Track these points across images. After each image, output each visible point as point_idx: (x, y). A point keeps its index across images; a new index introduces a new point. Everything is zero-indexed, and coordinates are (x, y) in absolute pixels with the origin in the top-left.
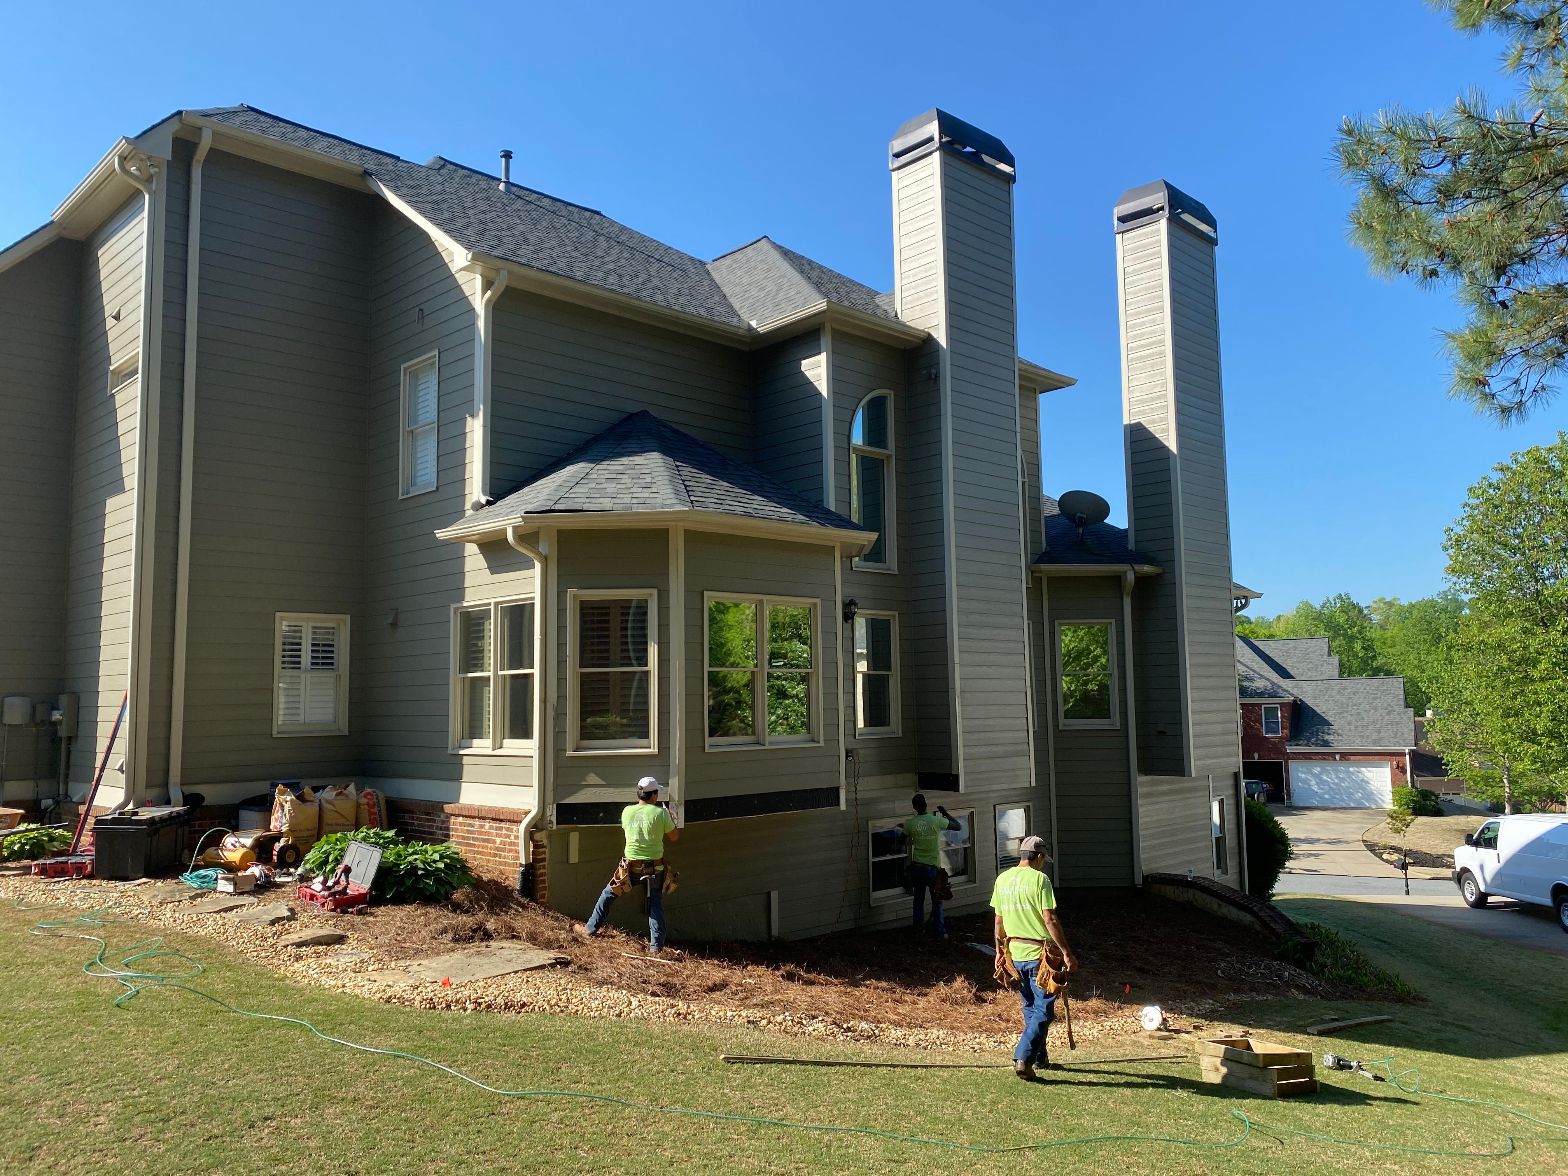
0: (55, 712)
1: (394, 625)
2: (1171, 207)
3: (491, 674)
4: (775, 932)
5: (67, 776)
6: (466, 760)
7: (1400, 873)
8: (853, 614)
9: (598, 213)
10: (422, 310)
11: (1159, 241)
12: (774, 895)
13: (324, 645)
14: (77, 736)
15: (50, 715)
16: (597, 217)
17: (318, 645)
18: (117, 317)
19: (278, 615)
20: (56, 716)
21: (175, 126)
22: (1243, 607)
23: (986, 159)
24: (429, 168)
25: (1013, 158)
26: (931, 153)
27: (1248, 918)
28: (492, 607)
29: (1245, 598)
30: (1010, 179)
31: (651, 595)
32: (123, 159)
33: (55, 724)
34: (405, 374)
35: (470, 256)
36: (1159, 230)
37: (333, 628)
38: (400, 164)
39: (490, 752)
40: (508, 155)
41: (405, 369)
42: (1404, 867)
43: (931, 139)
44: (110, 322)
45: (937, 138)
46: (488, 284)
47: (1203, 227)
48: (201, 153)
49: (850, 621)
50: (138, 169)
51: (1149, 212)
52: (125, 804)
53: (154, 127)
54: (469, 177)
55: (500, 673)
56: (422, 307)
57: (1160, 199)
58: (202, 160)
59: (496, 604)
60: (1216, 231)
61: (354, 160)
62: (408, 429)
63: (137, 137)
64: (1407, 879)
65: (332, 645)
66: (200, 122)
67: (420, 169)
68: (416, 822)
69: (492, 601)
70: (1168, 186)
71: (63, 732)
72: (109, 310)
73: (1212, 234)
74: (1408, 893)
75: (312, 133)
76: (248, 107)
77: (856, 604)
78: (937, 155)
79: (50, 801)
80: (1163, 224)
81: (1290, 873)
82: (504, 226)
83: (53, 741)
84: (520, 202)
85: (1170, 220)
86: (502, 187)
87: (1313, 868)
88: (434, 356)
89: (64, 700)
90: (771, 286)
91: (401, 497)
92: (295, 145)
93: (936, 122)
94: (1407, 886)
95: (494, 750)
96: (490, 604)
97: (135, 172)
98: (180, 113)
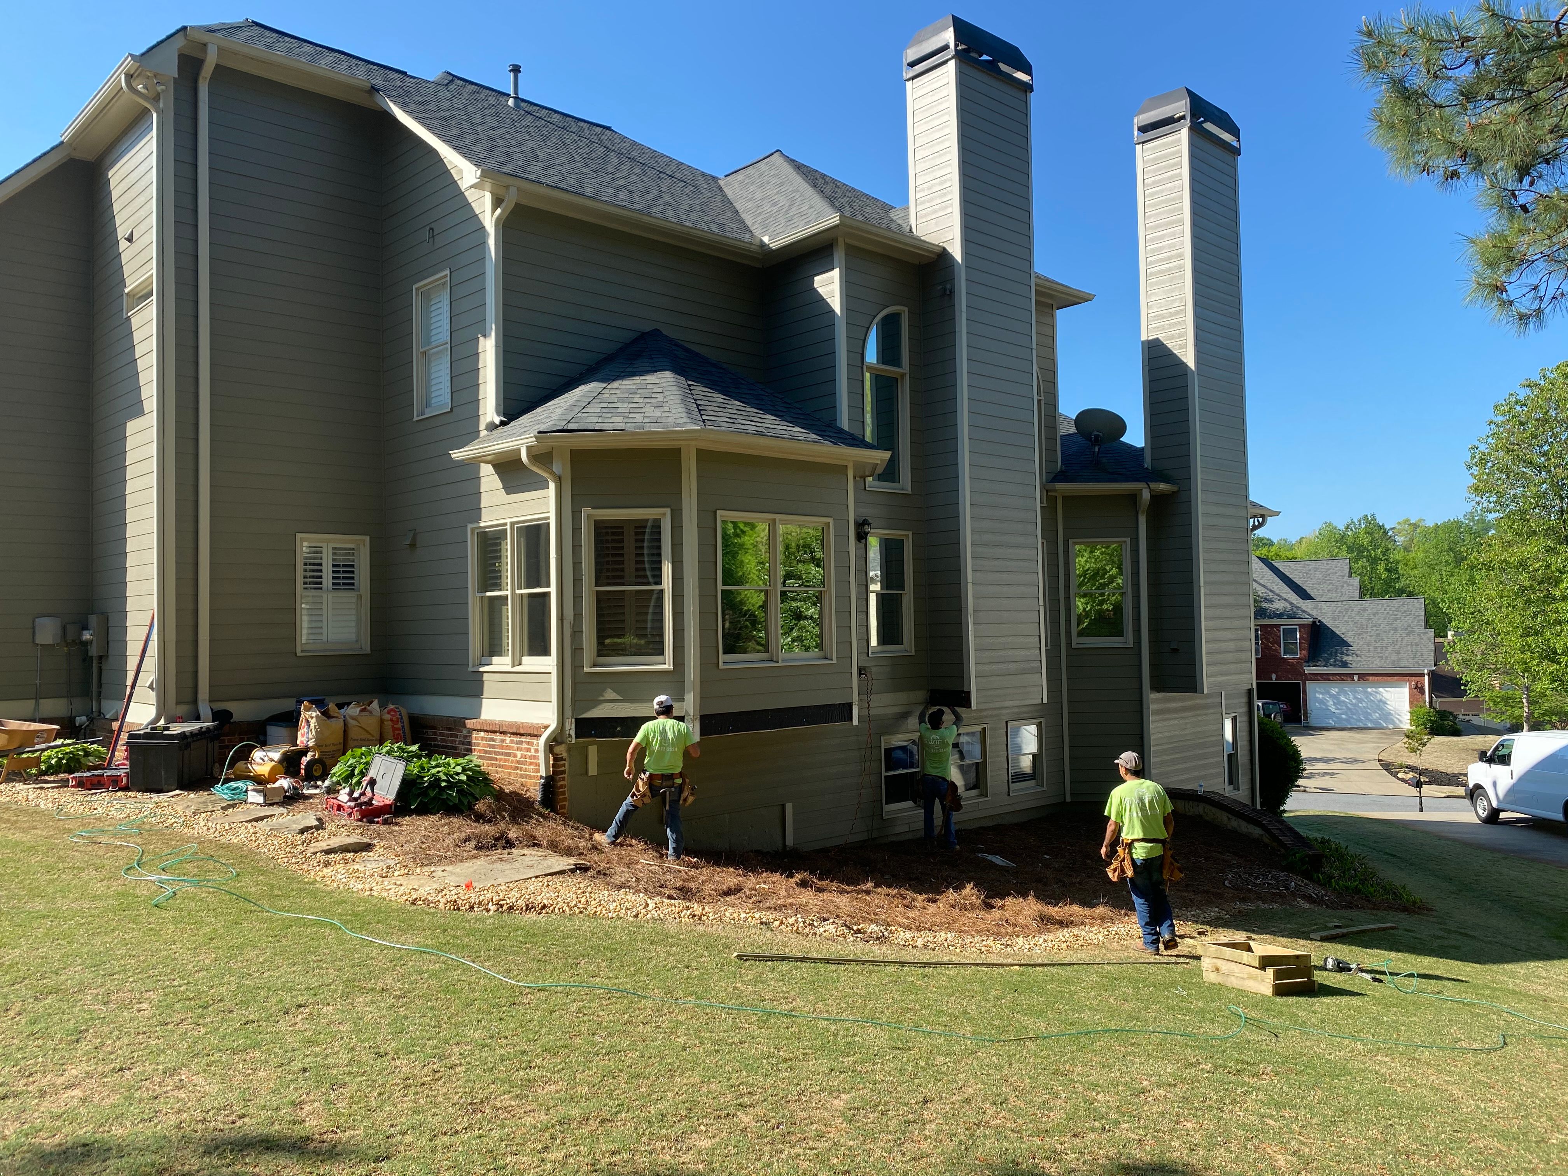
0: (85, 632)
1: (413, 545)
2: (1192, 116)
3: (509, 593)
4: (790, 842)
5: (99, 694)
6: (486, 677)
7: (1414, 791)
8: (867, 534)
9: (609, 128)
10: (432, 229)
11: (1180, 151)
12: (789, 807)
13: (344, 566)
14: (108, 656)
15: (80, 635)
16: (608, 133)
17: (338, 566)
18: (130, 239)
19: (299, 535)
20: (87, 636)
21: (180, 42)
22: (1261, 525)
23: (1003, 67)
24: (437, 84)
25: (1031, 66)
26: (945, 62)
27: (1257, 831)
28: (508, 527)
29: (1262, 516)
30: (1027, 88)
31: (664, 514)
32: (129, 77)
33: (86, 643)
34: (417, 295)
35: (479, 172)
36: (1180, 139)
37: (353, 549)
38: (407, 79)
39: (509, 668)
40: (516, 70)
41: (417, 289)
42: (1419, 785)
43: (946, 47)
44: (123, 244)
45: (952, 45)
46: (497, 202)
47: (1226, 137)
48: (207, 70)
49: (863, 541)
50: (145, 87)
51: (1170, 121)
52: (157, 719)
53: (159, 44)
54: (478, 93)
55: (518, 592)
56: (432, 226)
57: (1181, 107)
58: (209, 77)
59: (513, 524)
60: (1239, 141)
61: (361, 75)
62: (421, 350)
63: (143, 54)
64: (1421, 797)
65: (353, 566)
66: (206, 38)
67: (428, 85)
68: (439, 738)
69: (508, 521)
70: (1190, 93)
71: (94, 651)
72: (122, 232)
73: (1235, 144)
74: (1421, 810)
75: (318, 48)
76: (253, 22)
77: (869, 524)
78: (952, 64)
79: (84, 718)
80: (1184, 134)
81: (1304, 791)
82: (513, 142)
83: (84, 660)
84: (530, 118)
85: (1191, 129)
86: (511, 102)
87: (1328, 787)
88: (446, 276)
89: (93, 620)
90: (783, 201)
91: (415, 419)
92: (301, 60)
93: (951, 29)
94: (1421, 804)
95: (513, 667)
96: (505, 524)
97: (143, 90)
98: (184, 28)
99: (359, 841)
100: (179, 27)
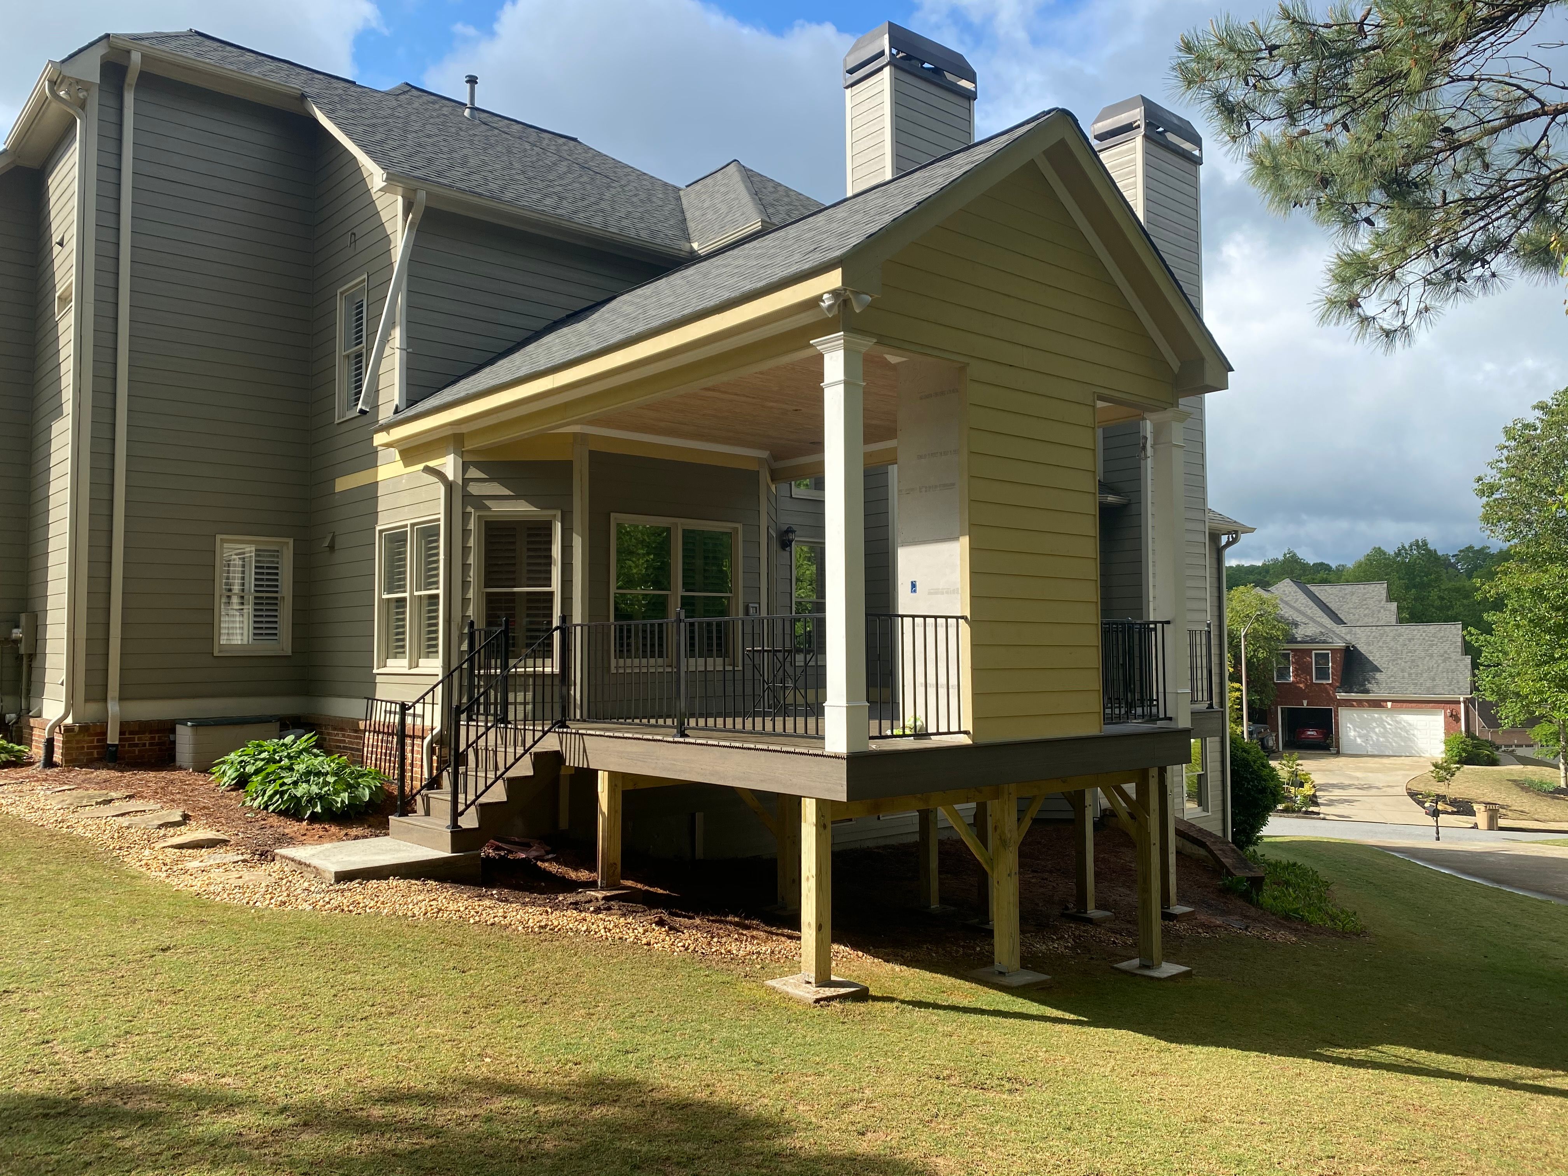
0: (15, 631)
1: (332, 547)
2: (1147, 125)
3: (407, 595)
4: (699, 853)
5: (29, 691)
6: (379, 679)
7: (1431, 821)
8: (791, 542)
9: (575, 140)
10: (354, 234)
11: (1134, 160)
12: (699, 816)
13: (268, 568)
14: (36, 654)
15: (11, 633)
16: (572, 143)
17: (262, 567)
18: (61, 244)
19: (219, 537)
20: (17, 633)
21: (101, 51)
22: (1235, 541)
23: (949, 77)
24: (386, 93)
25: (974, 74)
26: (881, 69)
27: (1202, 852)
28: (409, 529)
29: (1236, 532)
30: (971, 96)
31: (555, 515)
32: (53, 83)
33: (17, 641)
34: (341, 299)
35: (385, 176)
36: (1135, 148)
37: (278, 551)
38: (353, 88)
39: (406, 671)
40: (472, 80)
41: (342, 293)
42: (1436, 813)
43: (882, 53)
44: (57, 249)
45: (887, 52)
46: (408, 208)
47: (1187, 146)
48: (132, 77)
49: (788, 549)
50: (67, 93)
51: (1129, 128)
52: (65, 716)
53: (80, 51)
54: (433, 103)
55: (416, 593)
56: (354, 231)
57: (1137, 115)
58: (134, 82)
59: (413, 525)
60: (1201, 150)
61: (296, 84)
62: (344, 354)
63: (63, 62)
64: (1437, 827)
65: (277, 568)
66: (128, 45)
67: (375, 95)
68: (347, 740)
69: (409, 522)
70: (1145, 101)
71: (22, 650)
72: (56, 238)
73: (1197, 153)
74: (1438, 839)
75: (260, 58)
76: (196, 32)
77: (793, 532)
78: (887, 70)
79: (13, 716)
80: (1139, 142)
81: (1324, 819)
82: (445, 149)
83: (17, 658)
84: (484, 127)
85: (1145, 136)
86: (467, 112)
87: (1345, 814)
88: (364, 280)
89: (23, 618)
91: (337, 421)
92: (232, 66)
93: (887, 36)
94: (1438, 833)
95: (410, 669)
96: (406, 526)
97: (64, 97)
98: (107, 36)
99: (215, 837)
100: (103, 34)
